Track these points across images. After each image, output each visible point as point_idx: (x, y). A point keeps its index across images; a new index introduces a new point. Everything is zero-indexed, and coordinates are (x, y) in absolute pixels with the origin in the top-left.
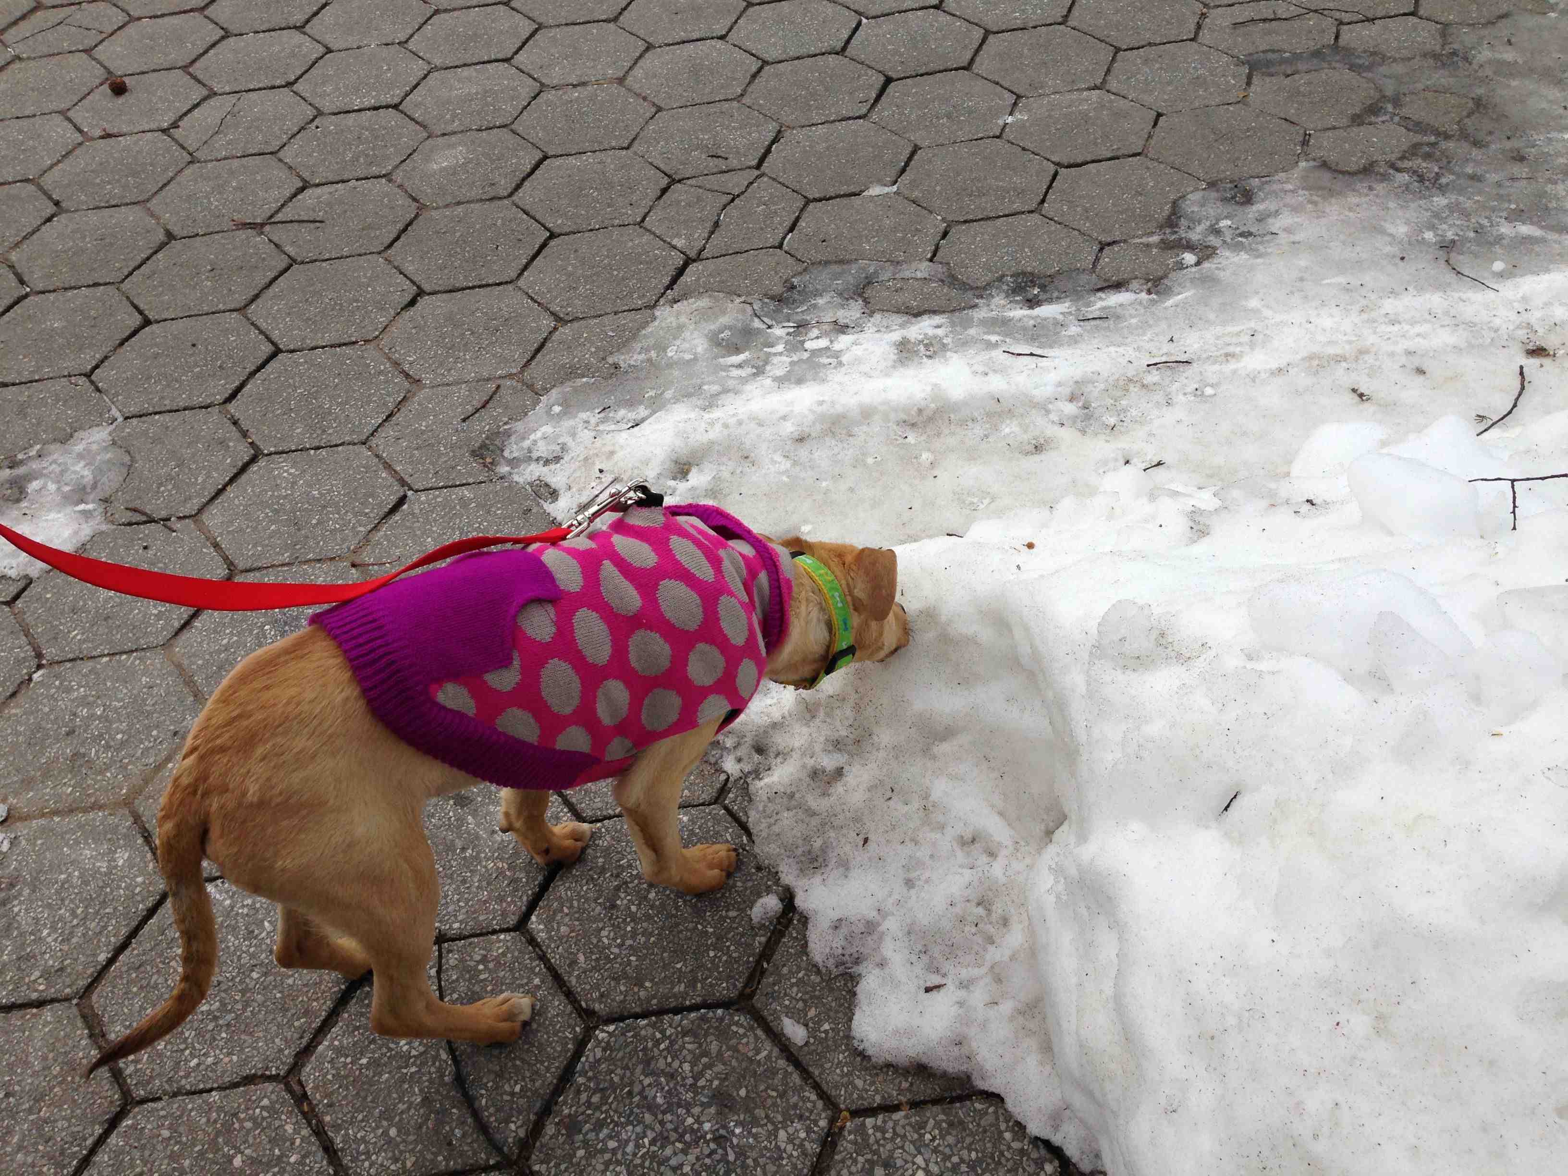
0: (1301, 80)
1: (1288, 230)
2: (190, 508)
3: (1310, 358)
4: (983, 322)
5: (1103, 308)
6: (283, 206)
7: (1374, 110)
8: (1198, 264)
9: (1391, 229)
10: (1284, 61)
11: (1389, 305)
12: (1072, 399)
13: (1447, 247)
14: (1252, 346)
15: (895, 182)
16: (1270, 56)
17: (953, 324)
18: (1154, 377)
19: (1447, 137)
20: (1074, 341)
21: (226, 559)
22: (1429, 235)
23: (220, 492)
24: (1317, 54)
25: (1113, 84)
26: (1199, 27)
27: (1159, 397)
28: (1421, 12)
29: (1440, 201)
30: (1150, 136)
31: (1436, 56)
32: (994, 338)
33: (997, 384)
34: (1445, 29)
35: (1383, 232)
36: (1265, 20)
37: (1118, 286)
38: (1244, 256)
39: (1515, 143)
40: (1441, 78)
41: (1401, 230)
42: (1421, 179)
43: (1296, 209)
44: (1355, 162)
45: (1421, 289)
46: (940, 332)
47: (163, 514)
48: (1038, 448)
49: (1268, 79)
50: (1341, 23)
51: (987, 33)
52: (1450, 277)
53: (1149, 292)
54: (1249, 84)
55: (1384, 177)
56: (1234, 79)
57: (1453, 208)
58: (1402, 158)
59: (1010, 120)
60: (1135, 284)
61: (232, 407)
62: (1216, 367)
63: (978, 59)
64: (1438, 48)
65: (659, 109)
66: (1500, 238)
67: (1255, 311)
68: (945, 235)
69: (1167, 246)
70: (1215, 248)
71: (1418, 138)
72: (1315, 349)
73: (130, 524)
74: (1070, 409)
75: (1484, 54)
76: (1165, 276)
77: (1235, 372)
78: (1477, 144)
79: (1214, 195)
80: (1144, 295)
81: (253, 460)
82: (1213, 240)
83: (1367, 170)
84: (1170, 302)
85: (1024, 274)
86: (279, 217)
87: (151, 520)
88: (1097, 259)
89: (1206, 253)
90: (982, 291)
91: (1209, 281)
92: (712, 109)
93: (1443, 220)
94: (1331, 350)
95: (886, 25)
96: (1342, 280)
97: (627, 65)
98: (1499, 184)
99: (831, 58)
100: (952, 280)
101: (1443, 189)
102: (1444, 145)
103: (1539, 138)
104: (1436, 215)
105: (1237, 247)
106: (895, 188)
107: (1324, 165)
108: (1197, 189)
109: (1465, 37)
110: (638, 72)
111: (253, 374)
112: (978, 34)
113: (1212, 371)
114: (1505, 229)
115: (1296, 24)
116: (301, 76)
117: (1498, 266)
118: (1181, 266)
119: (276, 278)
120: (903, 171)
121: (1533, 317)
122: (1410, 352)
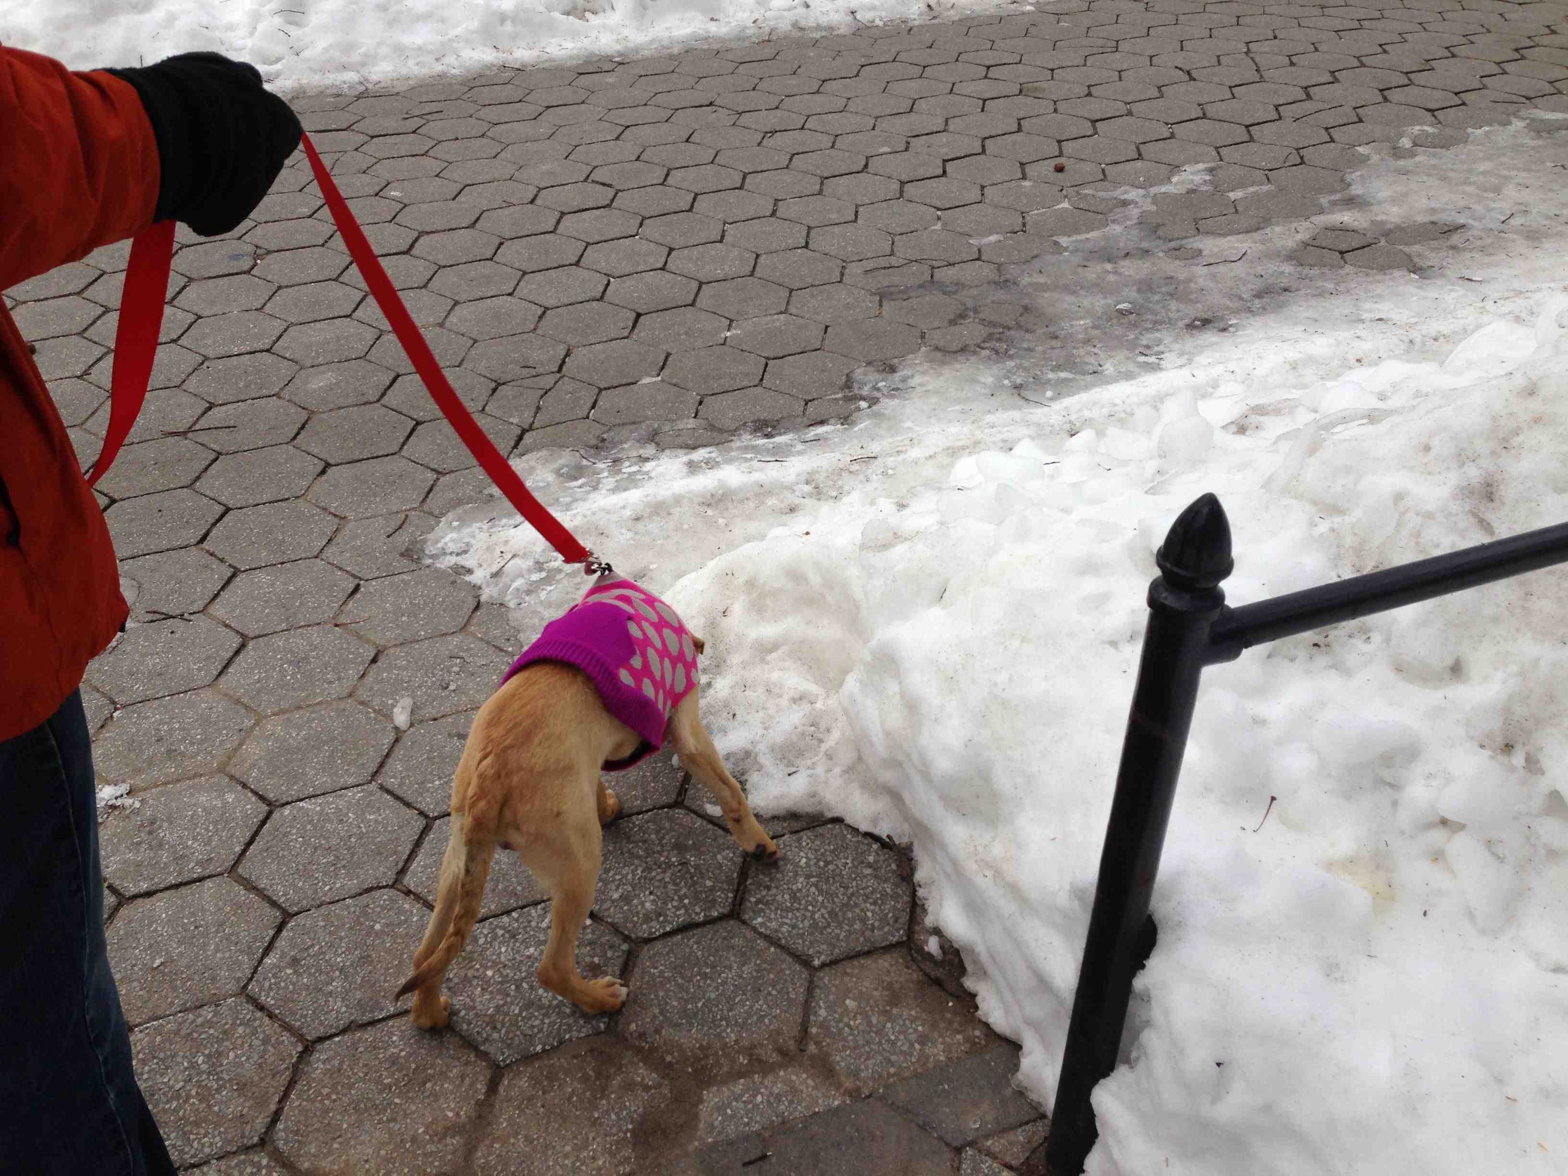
0: (914, 302)
1: (921, 385)
3: (948, 448)
4: (739, 448)
5: (816, 435)
6: (198, 419)
7: (962, 316)
8: (870, 407)
9: (983, 380)
10: (901, 292)
11: (989, 418)
12: (807, 483)
13: (1018, 387)
14: (912, 446)
15: (658, 375)
16: (892, 289)
17: (720, 451)
18: (855, 467)
19: (1009, 329)
20: (800, 453)
22: (1006, 382)
24: (921, 286)
25: (793, 310)
26: (842, 274)
27: (861, 477)
28: (983, 258)
29: (1010, 364)
30: (823, 339)
31: (996, 283)
32: (749, 456)
33: (757, 478)
34: (999, 267)
35: (979, 382)
36: (884, 268)
37: (822, 423)
38: (896, 401)
39: (1052, 329)
40: (1001, 295)
41: (990, 380)
42: (997, 352)
43: (924, 373)
44: (955, 346)
45: (1005, 409)
46: (713, 455)
48: (792, 510)
49: (892, 303)
50: (933, 268)
51: (701, 284)
52: (1022, 402)
53: (842, 424)
54: (881, 306)
55: (974, 353)
56: (871, 303)
57: (1018, 367)
58: (984, 342)
59: (728, 334)
60: (832, 421)
61: (205, 546)
62: (892, 459)
63: (698, 299)
64: (997, 278)
66: (1050, 380)
67: (909, 428)
68: (701, 403)
69: (848, 399)
70: (878, 399)
71: (992, 330)
72: (949, 444)
74: (807, 488)
75: (1026, 280)
76: (850, 415)
77: (904, 460)
78: (1027, 331)
79: (872, 369)
80: (839, 426)
82: (876, 394)
83: (963, 350)
84: (856, 429)
85: (759, 420)
86: (198, 427)
88: (805, 410)
89: (873, 401)
90: (734, 432)
91: (878, 415)
92: (515, 339)
93: (1014, 374)
94: (959, 444)
95: (629, 282)
96: (958, 408)
97: (443, 315)
98: (1044, 352)
99: (594, 304)
100: (712, 427)
101: (1011, 357)
102: (1008, 333)
103: (1066, 325)
104: (1009, 371)
105: (892, 397)
106: (659, 378)
107: (937, 349)
108: (859, 367)
109: (1012, 271)
110: (453, 319)
111: (214, 524)
112: (695, 285)
113: (890, 461)
114: (1051, 375)
115: (904, 269)
116: (182, 335)
117: (1049, 394)
118: (859, 409)
120: (662, 368)
121: (1073, 418)
122: (1004, 441)
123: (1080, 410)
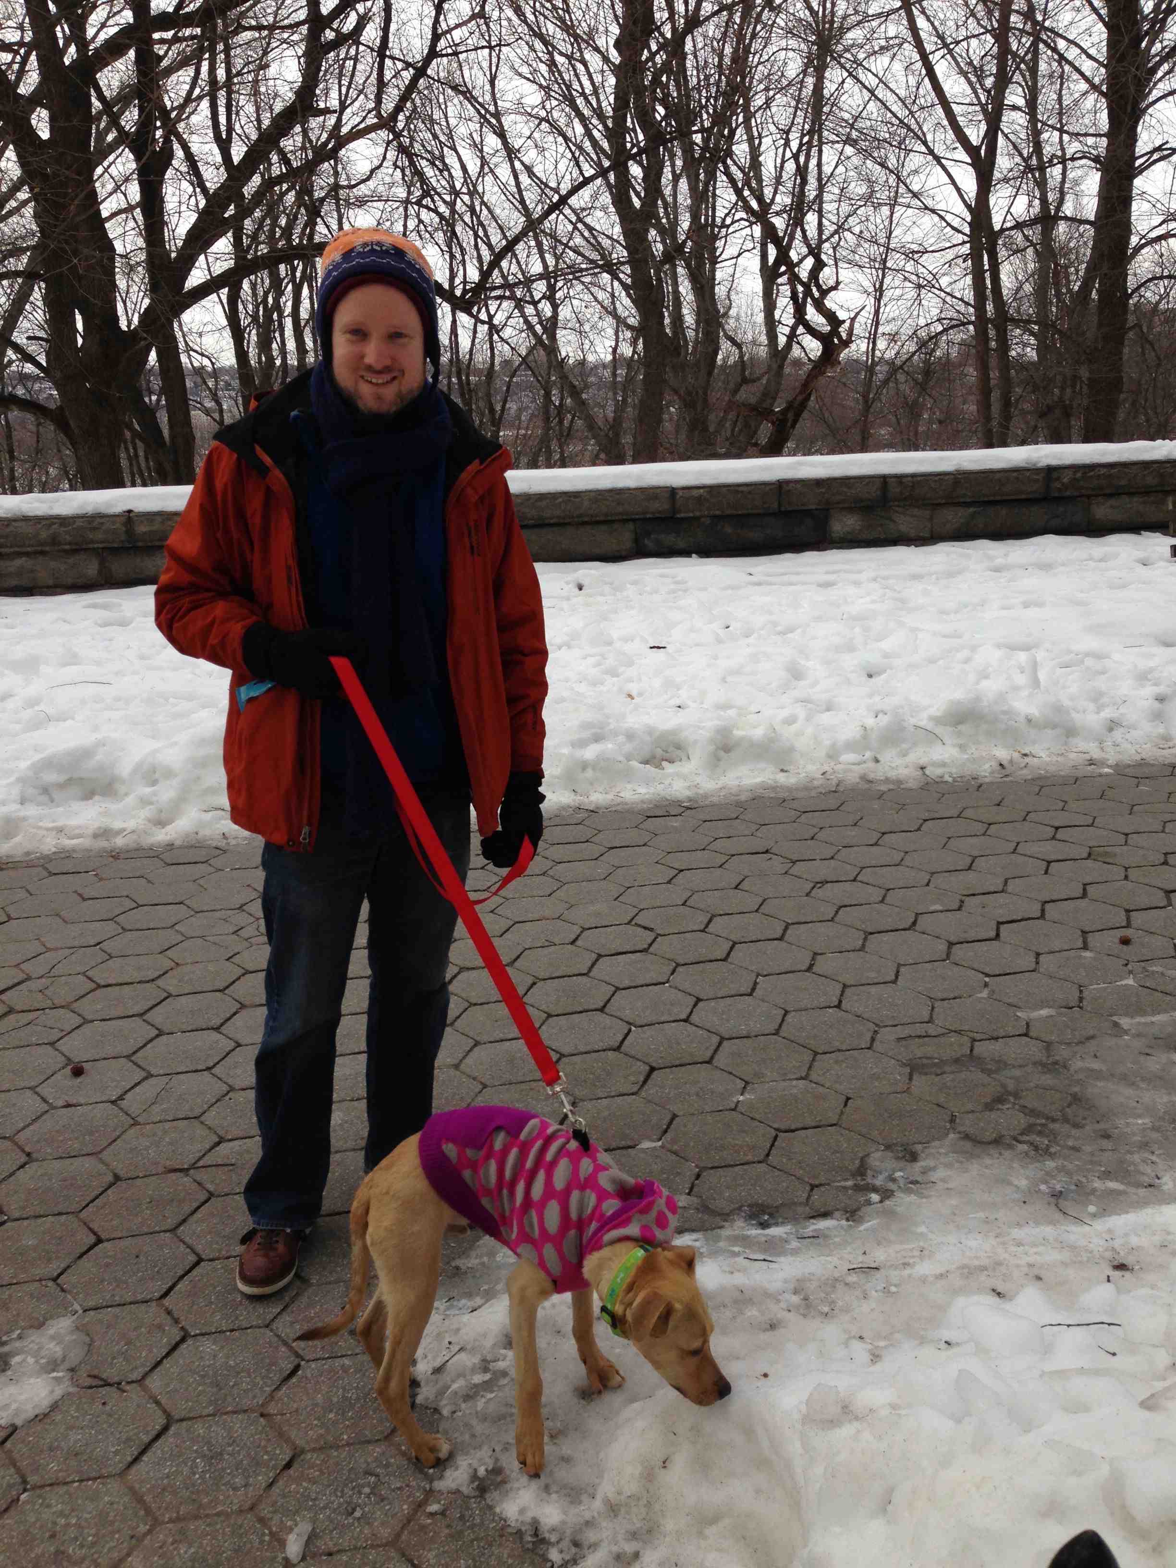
0: (948, 1078)
1: (943, 1180)
2: (135, 1376)
3: (964, 1267)
4: (728, 1238)
5: (815, 1230)
6: (204, 1155)
7: (999, 1100)
8: (881, 1202)
9: (1016, 1182)
10: (935, 1065)
11: (1017, 1233)
12: (795, 1292)
13: (1057, 1196)
14: (921, 1258)
15: (660, 1139)
16: (925, 1061)
17: (707, 1240)
18: (853, 1278)
19: (1054, 1120)
20: (795, 1252)
21: (165, 1411)
22: (1043, 1187)
23: (158, 1363)
24: (957, 1061)
25: (814, 1076)
26: (873, 1040)
27: (858, 1293)
28: (1031, 1034)
29: (1050, 1164)
30: (842, 1113)
31: (1044, 1065)
32: (736, 1249)
33: (739, 1279)
34: (1048, 1046)
35: (1010, 1183)
36: (919, 1037)
37: (825, 1215)
38: (913, 1198)
39: (1102, 1126)
40: (1048, 1080)
41: (1023, 1183)
42: (1036, 1148)
43: (949, 1166)
44: (989, 1136)
45: (1037, 1223)
46: (697, 1244)
47: (116, 1379)
48: (772, 1327)
49: (923, 1077)
50: (974, 1040)
51: (722, 1039)
52: (1058, 1216)
53: (848, 1220)
54: (911, 1079)
55: (1010, 1147)
56: (899, 1075)
57: (1061, 1169)
58: (1022, 1134)
59: (741, 1098)
60: (837, 1214)
61: (166, 1302)
62: (896, 1273)
63: (716, 1056)
64: (1044, 1059)
65: (485, 1086)
66: (1094, 1190)
67: (922, 1235)
68: (698, 1176)
69: (858, 1188)
70: (893, 1191)
71: (1032, 1120)
72: (966, 1261)
73: (91, 1387)
74: (795, 1299)
75: (1077, 1064)
76: (858, 1209)
77: (910, 1276)
78: (1075, 1125)
79: (890, 1154)
80: (844, 1222)
81: (183, 1340)
82: (892, 1186)
83: (997, 1142)
84: (862, 1228)
85: (757, 1205)
86: (201, 1163)
87: (107, 1384)
88: (809, 1197)
89: (886, 1194)
90: (726, 1216)
91: (891, 1214)
93: (1053, 1177)
94: (976, 1263)
95: (650, 1033)
96: (981, 1215)
97: (461, 1056)
98: (1092, 1154)
99: (610, 1054)
100: (704, 1208)
101: (1052, 1156)
102: (1052, 1126)
103: (1120, 1122)
104: (1048, 1174)
105: (909, 1191)
106: (660, 1143)
107: (967, 1137)
108: (877, 1150)
109: (1062, 1053)
110: (469, 1061)
111: (182, 1277)
112: (715, 1039)
113: (894, 1275)
114: (1097, 1184)
115: (942, 1040)
116: (218, 1063)
117: (1092, 1209)
118: (869, 1203)
119: (199, 1207)
120: (665, 1132)
121: (1117, 1244)
122: (1031, 1266)
123: (1126, 1235)
